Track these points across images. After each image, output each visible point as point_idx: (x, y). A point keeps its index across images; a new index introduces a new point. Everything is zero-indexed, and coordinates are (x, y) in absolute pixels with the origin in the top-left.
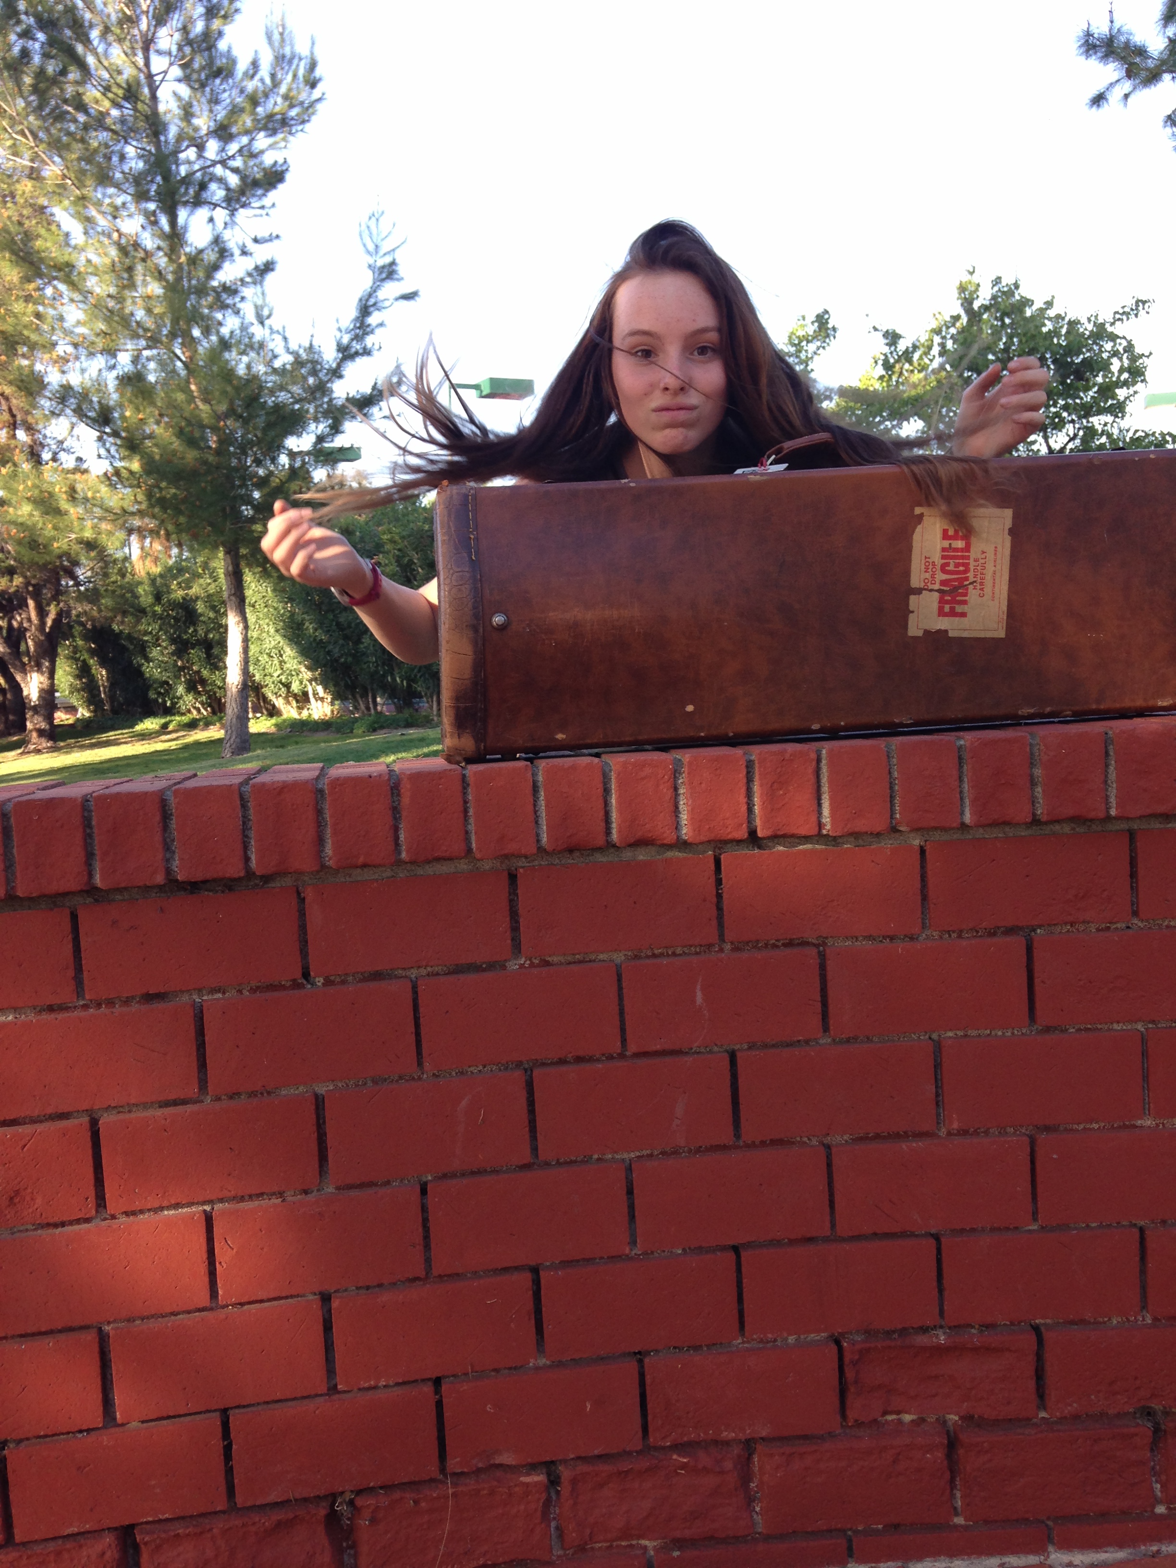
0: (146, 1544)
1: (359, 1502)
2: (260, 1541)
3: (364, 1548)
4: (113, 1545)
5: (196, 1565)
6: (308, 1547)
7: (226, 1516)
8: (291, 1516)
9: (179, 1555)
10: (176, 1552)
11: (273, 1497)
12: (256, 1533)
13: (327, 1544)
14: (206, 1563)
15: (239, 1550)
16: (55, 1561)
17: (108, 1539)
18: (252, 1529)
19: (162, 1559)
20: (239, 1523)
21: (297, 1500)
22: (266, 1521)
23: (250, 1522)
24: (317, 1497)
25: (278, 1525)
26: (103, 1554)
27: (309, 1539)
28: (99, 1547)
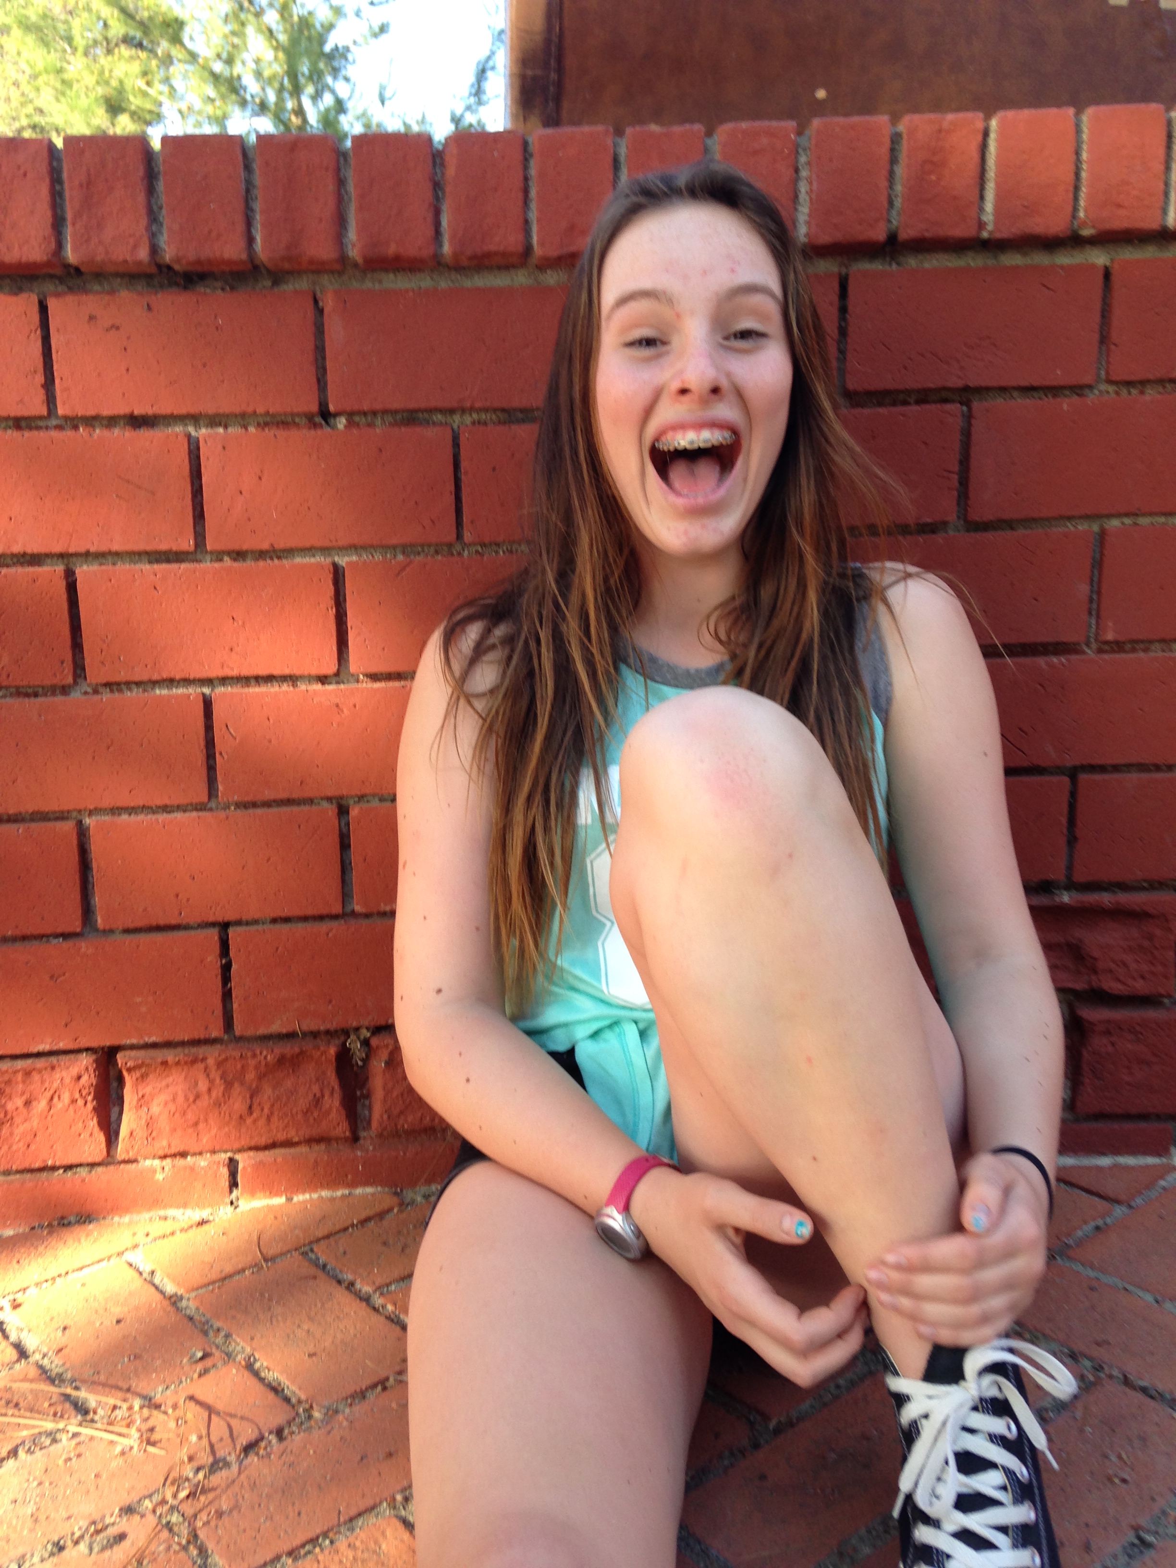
0: (129, 1071)
1: (374, 1042)
2: (261, 1077)
3: (378, 1094)
4: (91, 1070)
5: (186, 1098)
6: (316, 1089)
7: (223, 1047)
8: (297, 1050)
9: (168, 1086)
10: (164, 1083)
11: (276, 1027)
12: (257, 1067)
13: (337, 1087)
14: (197, 1097)
15: (236, 1085)
16: (24, 1082)
17: (85, 1061)
18: (252, 1063)
19: (148, 1090)
20: (237, 1054)
21: (305, 1034)
22: (268, 1055)
23: (249, 1054)
24: (328, 1032)
25: (281, 1061)
26: (79, 1078)
27: (317, 1080)
28: (74, 1071)
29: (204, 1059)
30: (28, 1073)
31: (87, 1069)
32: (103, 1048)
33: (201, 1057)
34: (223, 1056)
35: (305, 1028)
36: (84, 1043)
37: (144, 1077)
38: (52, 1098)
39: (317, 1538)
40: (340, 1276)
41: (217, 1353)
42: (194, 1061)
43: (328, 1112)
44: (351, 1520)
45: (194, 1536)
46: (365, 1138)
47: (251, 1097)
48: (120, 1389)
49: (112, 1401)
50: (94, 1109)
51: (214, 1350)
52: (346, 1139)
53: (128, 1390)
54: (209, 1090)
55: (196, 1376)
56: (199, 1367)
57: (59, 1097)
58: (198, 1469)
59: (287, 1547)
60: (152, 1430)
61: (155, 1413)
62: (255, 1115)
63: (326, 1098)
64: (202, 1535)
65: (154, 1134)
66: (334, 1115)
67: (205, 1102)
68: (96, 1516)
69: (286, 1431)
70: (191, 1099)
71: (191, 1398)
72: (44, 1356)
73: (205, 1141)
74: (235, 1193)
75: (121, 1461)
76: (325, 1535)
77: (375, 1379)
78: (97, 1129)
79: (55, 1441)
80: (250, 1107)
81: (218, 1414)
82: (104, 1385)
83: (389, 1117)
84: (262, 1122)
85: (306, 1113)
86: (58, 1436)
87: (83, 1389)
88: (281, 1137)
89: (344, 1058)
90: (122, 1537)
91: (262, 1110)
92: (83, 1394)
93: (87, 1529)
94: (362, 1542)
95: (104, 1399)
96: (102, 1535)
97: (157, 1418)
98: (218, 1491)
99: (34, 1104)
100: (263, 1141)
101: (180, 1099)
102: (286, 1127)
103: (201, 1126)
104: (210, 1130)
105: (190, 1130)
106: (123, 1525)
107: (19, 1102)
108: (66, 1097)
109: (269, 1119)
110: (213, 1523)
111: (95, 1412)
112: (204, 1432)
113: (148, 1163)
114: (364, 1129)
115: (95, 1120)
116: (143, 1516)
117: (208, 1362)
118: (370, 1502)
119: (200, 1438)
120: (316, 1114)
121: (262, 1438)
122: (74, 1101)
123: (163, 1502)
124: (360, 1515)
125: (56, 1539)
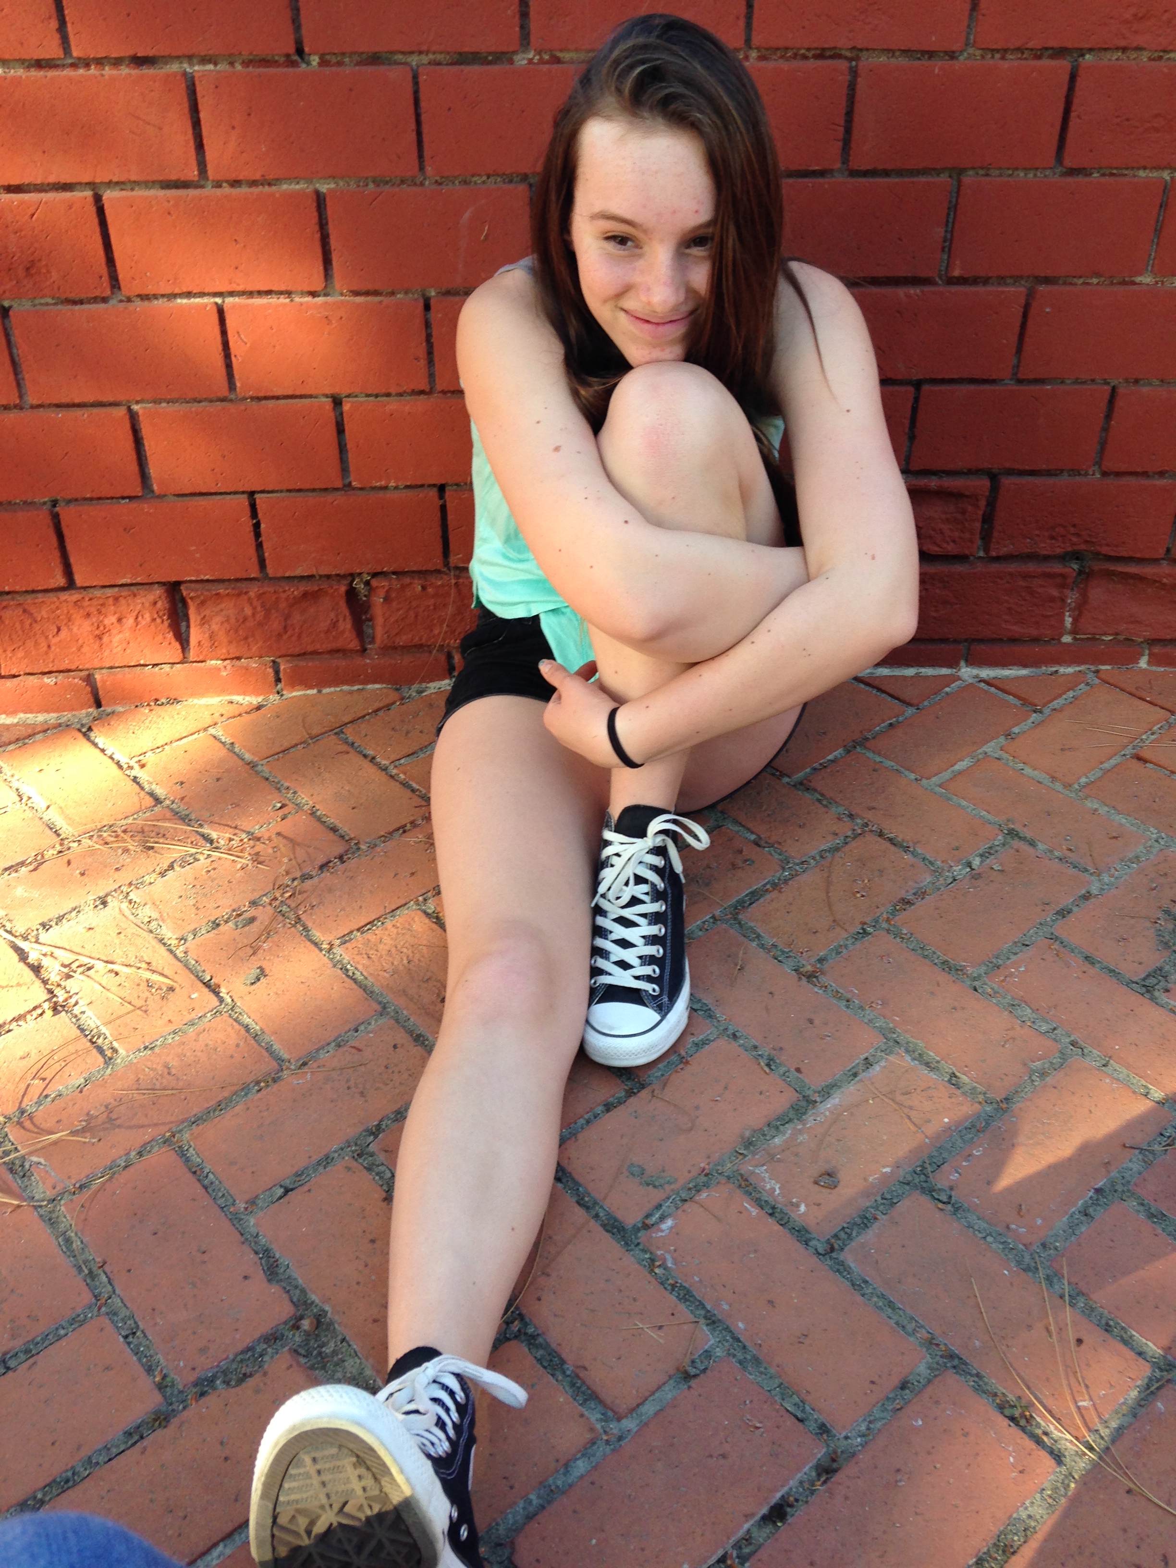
0: (191, 598)
1: (374, 583)
2: (291, 606)
3: (379, 621)
4: (163, 597)
5: (238, 621)
6: (332, 615)
7: (260, 583)
8: (316, 588)
9: (222, 610)
10: (218, 609)
11: (299, 572)
12: (287, 599)
13: (348, 614)
14: (245, 619)
15: (273, 611)
16: (114, 605)
17: (158, 591)
18: (284, 596)
19: (207, 612)
20: (272, 590)
21: (321, 576)
22: (296, 591)
23: (281, 590)
24: (338, 575)
25: (305, 595)
26: (155, 603)
27: (333, 609)
28: (151, 597)
29: (246, 593)
30: (116, 599)
31: (160, 597)
32: (169, 582)
33: (244, 591)
34: (261, 592)
35: (321, 572)
36: (156, 578)
37: (203, 603)
38: (137, 618)
39: (374, 921)
40: (365, 752)
41: (291, 805)
42: (239, 595)
43: (343, 632)
44: (393, 911)
45: (298, 919)
46: (371, 649)
47: (286, 620)
48: (231, 827)
49: (227, 835)
50: (170, 626)
51: (287, 802)
52: (357, 651)
53: (236, 828)
54: (254, 615)
55: (279, 819)
56: (281, 813)
57: (142, 616)
58: (294, 880)
59: (357, 927)
60: (257, 854)
61: (258, 843)
62: (289, 633)
63: (341, 620)
64: (303, 917)
65: (216, 644)
66: (347, 634)
67: (251, 623)
68: (235, 906)
69: (345, 857)
70: (241, 620)
71: (278, 834)
72: (173, 802)
73: (254, 649)
74: (279, 686)
75: (241, 873)
76: (378, 919)
77: (398, 826)
78: (173, 640)
79: (197, 860)
80: (285, 627)
81: (298, 844)
82: (219, 824)
83: (388, 636)
84: (294, 638)
85: (328, 631)
86: (197, 856)
87: (206, 826)
88: (310, 649)
89: (351, 594)
90: (253, 920)
91: (294, 630)
92: (206, 830)
93: (231, 915)
94: (401, 924)
95: (221, 834)
96: (241, 918)
97: (259, 847)
98: (308, 893)
99: (124, 620)
100: (297, 650)
101: (233, 621)
102: (313, 642)
103: (250, 640)
104: (257, 643)
105: (242, 643)
106: (253, 912)
107: (113, 619)
108: (147, 616)
109: (299, 637)
110: (309, 912)
111: (218, 842)
112: (292, 857)
113: (213, 662)
114: (370, 643)
115: (171, 633)
116: (264, 907)
117: (285, 810)
118: (403, 902)
119: (290, 860)
120: (334, 633)
121: (330, 862)
122: (154, 620)
123: (275, 899)
124: (398, 908)
125: (213, 919)
